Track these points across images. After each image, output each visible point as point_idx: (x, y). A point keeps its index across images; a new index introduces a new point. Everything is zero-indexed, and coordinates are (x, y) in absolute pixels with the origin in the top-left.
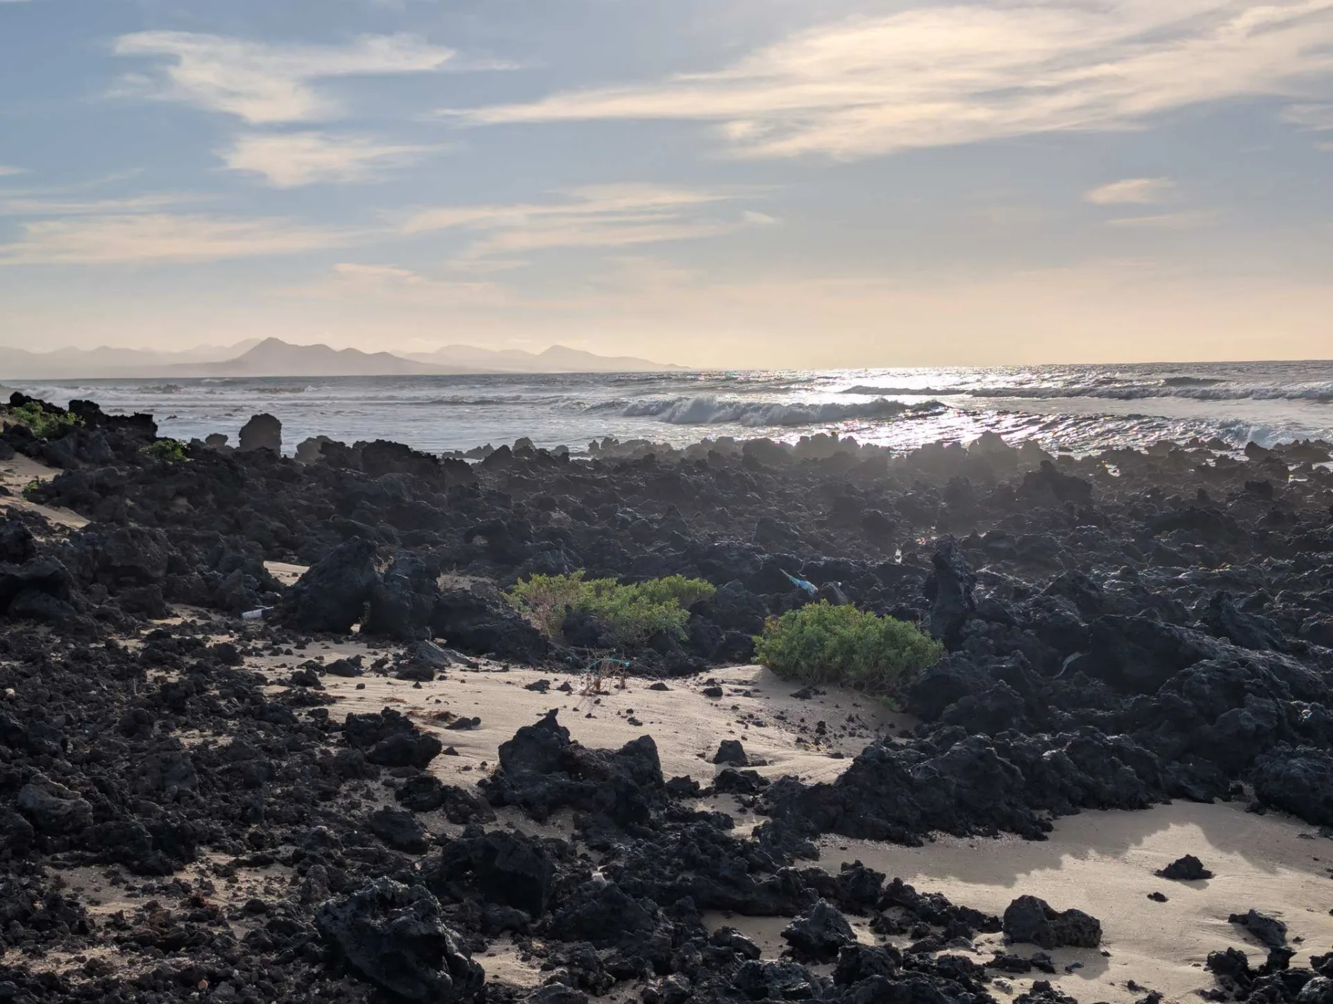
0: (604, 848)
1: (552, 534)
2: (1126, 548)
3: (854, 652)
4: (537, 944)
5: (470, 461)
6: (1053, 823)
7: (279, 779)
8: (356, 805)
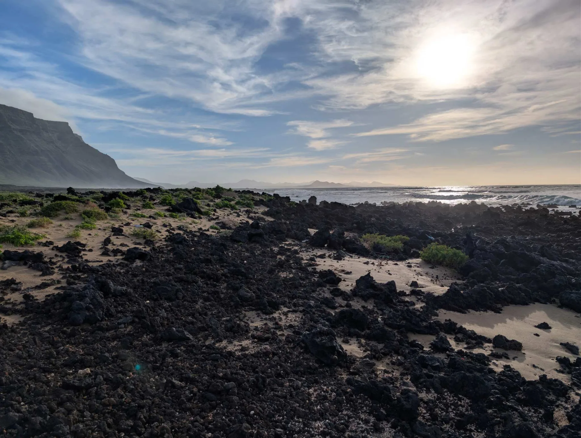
0: (382, 310)
1: (371, 224)
2: (511, 230)
3: (445, 257)
4: (363, 341)
5: (354, 206)
6: (502, 308)
7: (303, 286)
8: (320, 294)
